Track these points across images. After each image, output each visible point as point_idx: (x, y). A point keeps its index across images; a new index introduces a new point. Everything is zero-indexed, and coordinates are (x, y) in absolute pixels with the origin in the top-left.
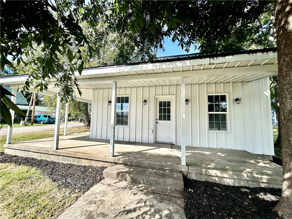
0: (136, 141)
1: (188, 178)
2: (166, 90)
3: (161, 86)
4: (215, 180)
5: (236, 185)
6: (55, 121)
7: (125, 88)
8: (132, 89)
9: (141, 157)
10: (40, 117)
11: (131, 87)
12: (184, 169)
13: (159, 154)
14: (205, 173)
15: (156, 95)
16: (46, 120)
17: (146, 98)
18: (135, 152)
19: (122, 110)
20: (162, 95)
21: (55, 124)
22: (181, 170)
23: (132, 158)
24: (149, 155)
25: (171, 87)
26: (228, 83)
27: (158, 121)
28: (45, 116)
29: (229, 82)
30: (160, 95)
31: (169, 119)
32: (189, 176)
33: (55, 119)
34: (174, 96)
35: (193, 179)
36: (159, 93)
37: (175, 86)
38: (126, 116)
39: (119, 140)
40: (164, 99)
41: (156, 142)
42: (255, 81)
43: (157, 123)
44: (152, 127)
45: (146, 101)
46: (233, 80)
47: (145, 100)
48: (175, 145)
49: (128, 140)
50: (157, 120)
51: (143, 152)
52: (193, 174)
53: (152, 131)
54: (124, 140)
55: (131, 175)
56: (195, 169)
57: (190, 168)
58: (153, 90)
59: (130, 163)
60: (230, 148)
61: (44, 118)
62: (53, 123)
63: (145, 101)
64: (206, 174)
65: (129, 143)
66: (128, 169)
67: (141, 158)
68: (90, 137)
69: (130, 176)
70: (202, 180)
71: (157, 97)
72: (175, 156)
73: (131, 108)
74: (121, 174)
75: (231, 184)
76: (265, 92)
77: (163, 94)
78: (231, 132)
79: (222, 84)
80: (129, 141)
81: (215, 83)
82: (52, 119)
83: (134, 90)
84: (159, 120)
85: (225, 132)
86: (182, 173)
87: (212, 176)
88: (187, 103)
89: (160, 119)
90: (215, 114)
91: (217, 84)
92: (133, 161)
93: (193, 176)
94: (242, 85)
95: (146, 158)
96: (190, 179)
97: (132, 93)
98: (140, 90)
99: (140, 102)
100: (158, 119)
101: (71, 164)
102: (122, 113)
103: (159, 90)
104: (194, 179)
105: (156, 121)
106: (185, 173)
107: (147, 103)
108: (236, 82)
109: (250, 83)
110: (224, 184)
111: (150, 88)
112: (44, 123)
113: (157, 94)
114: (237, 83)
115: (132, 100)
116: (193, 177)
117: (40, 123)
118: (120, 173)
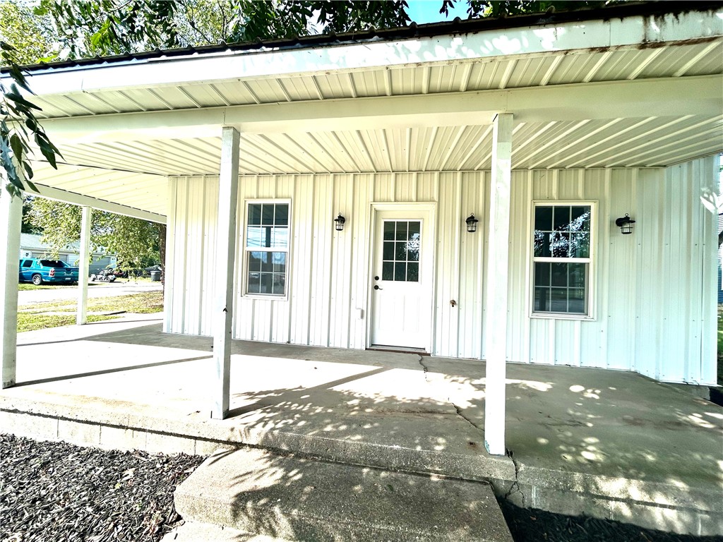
0: (311, 344)
1: (512, 504)
2: (408, 185)
3: (393, 174)
4: (618, 513)
5: (696, 530)
6: (78, 277)
7: (278, 175)
8: (299, 179)
9: (331, 416)
10: (30, 266)
11: (296, 175)
12: (501, 471)
13: (392, 399)
14: (581, 489)
15: (374, 201)
16: (50, 273)
17: (344, 208)
18: (307, 391)
19: (268, 245)
20: (395, 201)
21: (77, 284)
22: (487, 476)
23: (300, 420)
24: (359, 405)
25: (425, 178)
26: (599, 171)
27: (380, 283)
28: (45, 263)
29: (603, 167)
30: (388, 201)
31: (414, 276)
32: (517, 498)
33: (77, 270)
34: (432, 207)
35: (530, 508)
36: (384, 196)
37: (436, 174)
38: (281, 265)
39: (255, 339)
40: (400, 213)
41: (373, 345)
42: (677, 166)
43: (376, 287)
44: (361, 301)
45: (343, 218)
46: (614, 160)
47: (340, 217)
48: (429, 355)
49: (285, 341)
50: (377, 278)
51: (337, 388)
52: (534, 489)
53: (362, 311)
54: (274, 341)
55: (295, 512)
56: (543, 472)
57: (522, 467)
58: (365, 183)
59: (288, 445)
60: (593, 365)
61: (42, 267)
62: (73, 282)
63: (341, 220)
64: (586, 493)
65: (288, 350)
66: (280, 473)
67: (334, 418)
68: (165, 330)
69: (287, 515)
70: (565, 513)
71: (378, 206)
72: (446, 406)
73: (296, 240)
74: (249, 504)
75: (680, 529)
76: (704, 201)
77: (399, 197)
78: (599, 318)
79: (581, 172)
80: (289, 342)
81: (561, 168)
82: (69, 270)
83: (306, 184)
84: (383, 279)
85: (582, 317)
86: (491, 483)
87: (608, 499)
88: (474, 229)
89: (387, 275)
90: (553, 264)
91: (564, 172)
92: (300, 439)
93: (534, 496)
94: (640, 175)
95: (349, 422)
96: (522, 507)
97: (298, 192)
98: (325, 183)
99: (326, 221)
100: (381, 277)
101: (59, 444)
102: (270, 254)
103: (386, 186)
104: (534, 507)
105: (373, 283)
106: (503, 485)
107: (348, 227)
108: (623, 166)
109: (665, 170)
110: (651, 527)
111: (358, 177)
112: (43, 283)
113: (378, 197)
114: (626, 171)
115: (299, 216)
116: (534, 499)
117: (32, 283)
118: (246, 501)
